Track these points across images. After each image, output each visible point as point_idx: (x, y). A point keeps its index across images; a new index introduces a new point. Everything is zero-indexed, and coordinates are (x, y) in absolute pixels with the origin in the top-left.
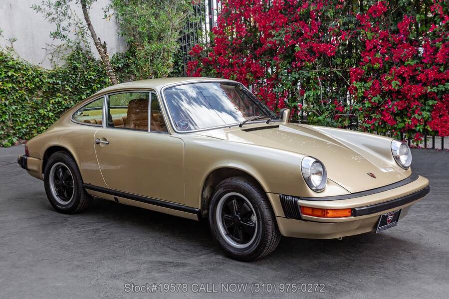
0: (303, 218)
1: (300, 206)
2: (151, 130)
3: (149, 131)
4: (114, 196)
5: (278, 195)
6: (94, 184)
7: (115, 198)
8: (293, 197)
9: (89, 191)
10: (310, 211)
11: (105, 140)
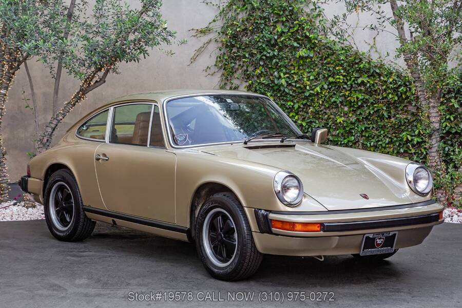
0: (273, 232)
1: (271, 220)
2: (150, 145)
3: (148, 146)
4: (113, 218)
5: (254, 209)
6: (94, 206)
7: (113, 221)
8: (265, 210)
9: (89, 214)
10: (280, 225)
11: (104, 155)
